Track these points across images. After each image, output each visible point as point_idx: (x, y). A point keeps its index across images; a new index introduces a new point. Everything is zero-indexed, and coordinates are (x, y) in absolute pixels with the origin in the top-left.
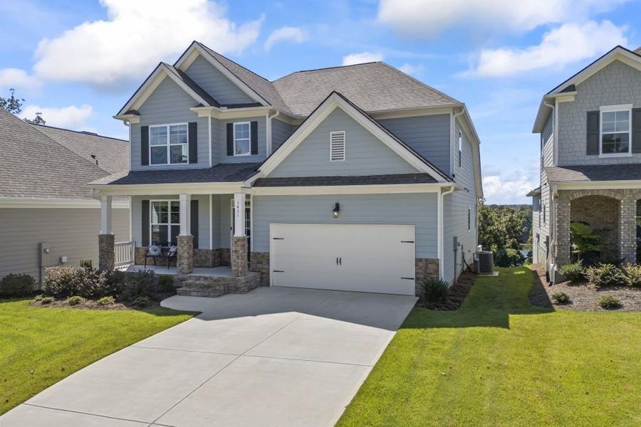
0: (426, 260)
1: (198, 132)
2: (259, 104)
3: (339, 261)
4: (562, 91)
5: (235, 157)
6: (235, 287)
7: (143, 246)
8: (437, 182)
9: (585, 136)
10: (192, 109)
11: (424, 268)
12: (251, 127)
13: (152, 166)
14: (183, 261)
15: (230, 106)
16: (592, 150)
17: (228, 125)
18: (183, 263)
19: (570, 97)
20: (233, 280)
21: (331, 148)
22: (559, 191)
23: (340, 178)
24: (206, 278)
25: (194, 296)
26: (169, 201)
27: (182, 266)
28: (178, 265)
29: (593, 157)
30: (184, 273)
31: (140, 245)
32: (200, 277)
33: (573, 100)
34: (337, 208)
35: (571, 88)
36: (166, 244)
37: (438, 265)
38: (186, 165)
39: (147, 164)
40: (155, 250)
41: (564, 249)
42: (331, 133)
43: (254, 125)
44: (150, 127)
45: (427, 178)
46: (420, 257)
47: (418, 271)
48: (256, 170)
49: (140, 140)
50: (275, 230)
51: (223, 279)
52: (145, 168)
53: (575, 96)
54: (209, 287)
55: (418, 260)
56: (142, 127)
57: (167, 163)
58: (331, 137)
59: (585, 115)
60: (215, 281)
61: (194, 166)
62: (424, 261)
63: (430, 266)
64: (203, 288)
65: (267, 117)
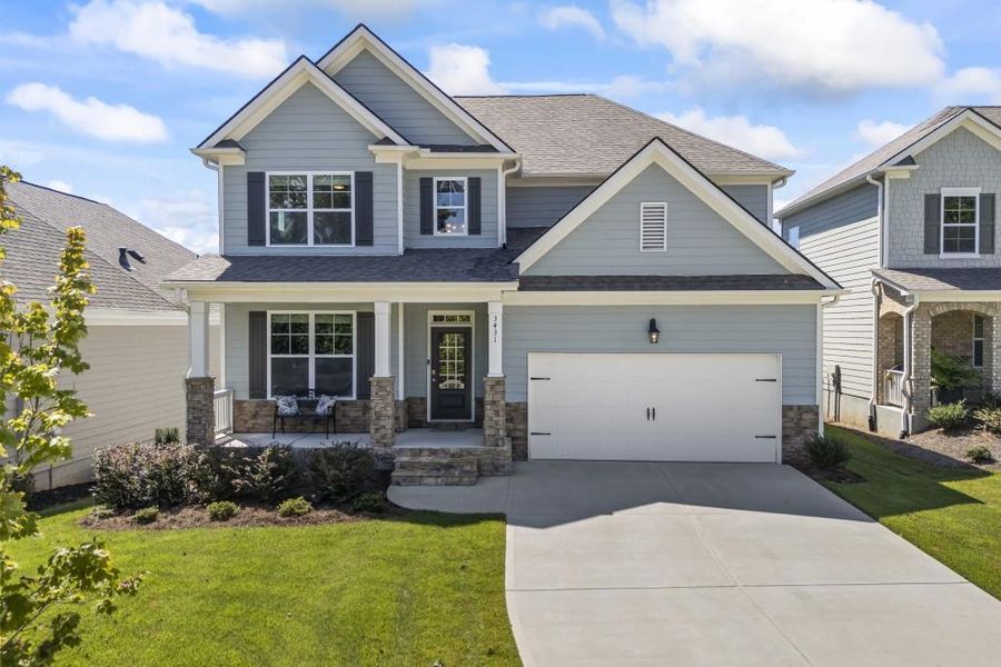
0: (799, 407)
1: (374, 190)
2: (490, 148)
3: (651, 414)
4: (898, 164)
5: (436, 237)
6: (493, 464)
7: (252, 396)
8: (825, 288)
9: (923, 229)
10: (371, 147)
11: (795, 420)
12: (469, 187)
13: (271, 248)
14: (383, 423)
15: (435, 148)
16: (931, 247)
17: (422, 180)
18: (384, 427)
19: (904, 173)
20: (488, 452)
21: (642, 230)
22: (921, 303)
23: (658, 278)
24: (433, 452)
25: (430, 485)
26: (312, 314)
27: (382, 431)
28: (372, 431)
29: (932, 257)
30: (385, 445)
31: (244, 395)
32: (421, 450)
33: (907, 176)
34: (653, 327)
35: (909, 161)
36: (305, 392)
37: (817, 414)
38: (350, 249)
39: (262, 243)
40: (290, 405)
41: (922, 385)
42: (642, 204)
43: (475, 184)
44: (268, 174)
45: (806, 282)
46: (790, 403)
47: (788, 425)
48: (510, 263)
49: (244, 197)
50: (537, 363)
51: (469, 452)
52: (257, 251)
53: (912, 172)
54: (449, 467)
55: (786, 409)
56: (250, 175)
57: (306, 242)
58: (642, 210)
59: (923, 198)
60: (453, 456)
61: (365, 251)
62: (795, 409)
63: (806, 416)
64: (438, 470)
65: (500, 171)
